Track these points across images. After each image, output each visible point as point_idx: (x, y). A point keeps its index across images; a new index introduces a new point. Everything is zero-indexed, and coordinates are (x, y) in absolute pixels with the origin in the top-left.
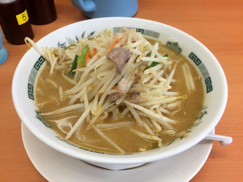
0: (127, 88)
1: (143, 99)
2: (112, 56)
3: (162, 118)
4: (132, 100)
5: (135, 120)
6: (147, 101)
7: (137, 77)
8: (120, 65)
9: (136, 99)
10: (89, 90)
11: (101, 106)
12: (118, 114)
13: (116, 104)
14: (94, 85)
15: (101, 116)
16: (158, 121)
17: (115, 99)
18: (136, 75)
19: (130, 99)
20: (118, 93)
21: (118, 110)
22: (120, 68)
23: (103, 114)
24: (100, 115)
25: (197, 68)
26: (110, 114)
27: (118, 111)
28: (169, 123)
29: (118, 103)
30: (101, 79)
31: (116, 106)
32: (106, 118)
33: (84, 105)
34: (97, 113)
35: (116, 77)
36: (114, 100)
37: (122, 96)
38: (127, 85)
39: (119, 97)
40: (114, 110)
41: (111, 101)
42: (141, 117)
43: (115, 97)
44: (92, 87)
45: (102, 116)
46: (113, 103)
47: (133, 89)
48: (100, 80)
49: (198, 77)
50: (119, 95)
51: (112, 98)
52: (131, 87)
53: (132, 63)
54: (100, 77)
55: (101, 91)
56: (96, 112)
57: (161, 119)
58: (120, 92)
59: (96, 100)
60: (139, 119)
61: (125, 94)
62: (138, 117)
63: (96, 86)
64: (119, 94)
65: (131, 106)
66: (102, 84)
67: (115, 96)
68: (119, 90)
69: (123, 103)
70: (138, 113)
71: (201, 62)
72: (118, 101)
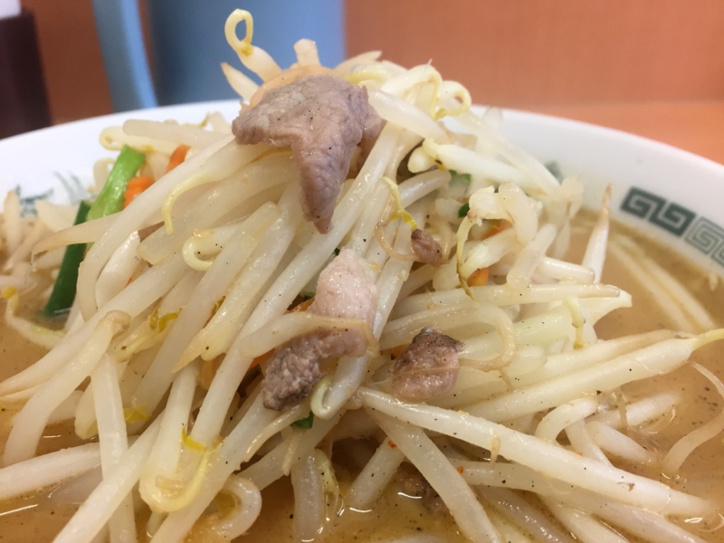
0: (375, 302)
1: (487, 369)
2: (270, 116)
3: (632, 486)
4: (414, 378)
5: (447, 519)
6: (510, 386)
7: (427, 248)
8: (324, 151)
9: (440, 374)
10: (132, 349)
11: (215, 445)
12: (331, 495)
13: (311, 414)
14: (164, 311)
15: (213, 517)
16: (606, 512)
17: (307, 372)
18: (415, 236)
19: (399, 379)
20: (322, 333)
21: (326, 465)
22: (321, 168)
23: (223, 503)
24: (209, 512)
25: (679, 246)
26: (279, 495)
27: (329, 475)
28: (674, 519)
29: (325, 404)
30: (206, 264)
31: (314, 436)
32: (251, 530)
33: (99, 459)
34: (181, 492)
35: (300, 249)
36: (296, 385)
37: (349, 351)
38: (373, 289)
39: (330, 366)
40: (300, 462)
41: (277, 397)
42: (482, 493)
43: (306, 362)
44: (153, 327)
45: (222, 518)
46: (294, 413)
47: (407, 321)
48: (199, 274)
49: (706, 281)
50: (333, 347)
51: (286, 373)
52: (397, 313)
53: (385, 174)
54: (201, 256)
55: (213, 338)
56: (172, 490)
57: (623, 493)
58: (332, 322)
59: (177, 412)
60: (477, 507)
61: (367, 343)
62: (469, 495)
63: (175, 316)
64: (331, 339)
65: (410, 427)
66: (215, 298)
67: (303, 356)
68: (327, 314)
69: (358, 404)
70: (461, 470)
71: (690, 216)
72: (326, 394)
